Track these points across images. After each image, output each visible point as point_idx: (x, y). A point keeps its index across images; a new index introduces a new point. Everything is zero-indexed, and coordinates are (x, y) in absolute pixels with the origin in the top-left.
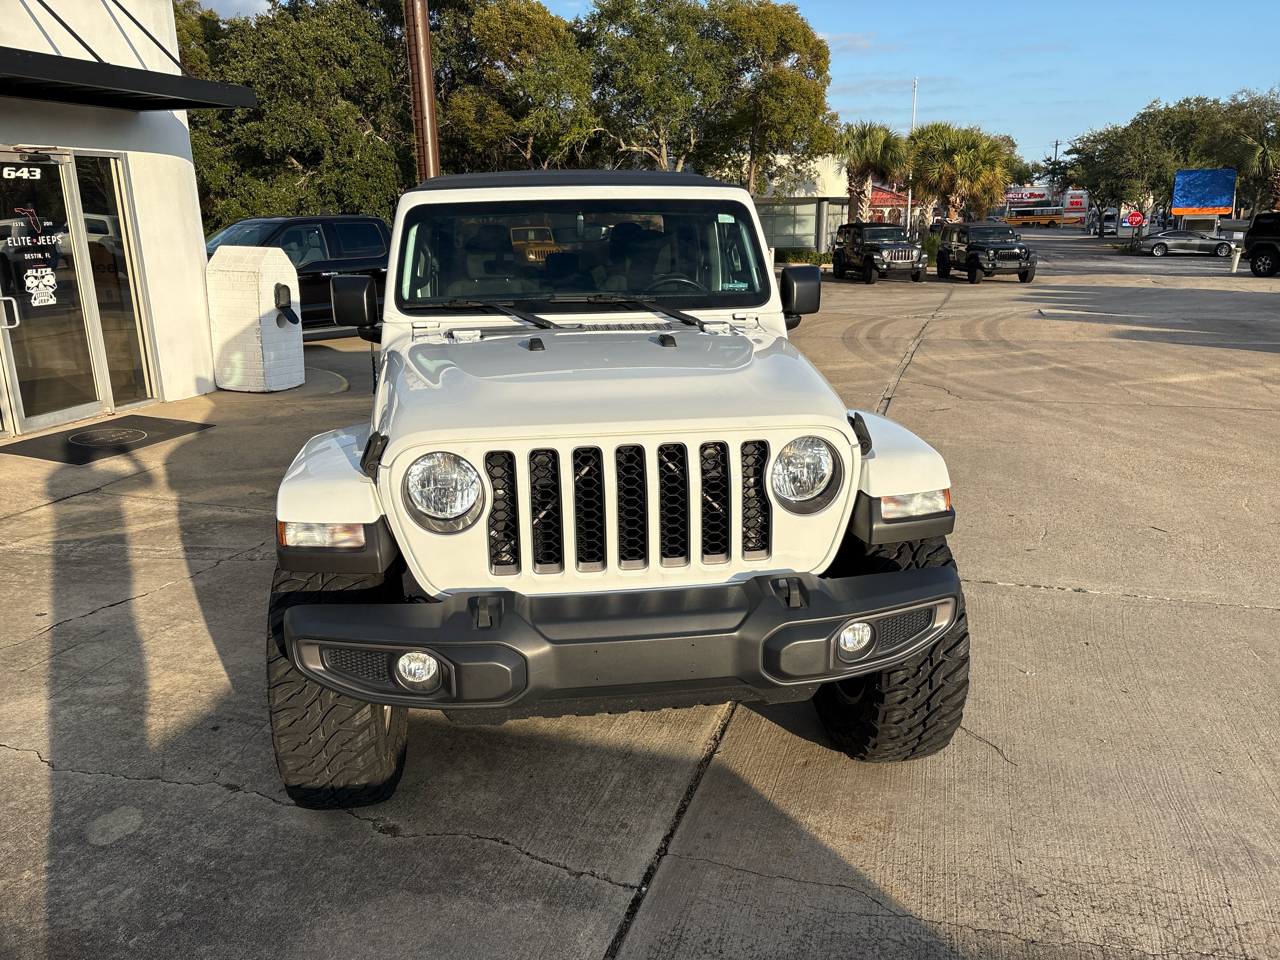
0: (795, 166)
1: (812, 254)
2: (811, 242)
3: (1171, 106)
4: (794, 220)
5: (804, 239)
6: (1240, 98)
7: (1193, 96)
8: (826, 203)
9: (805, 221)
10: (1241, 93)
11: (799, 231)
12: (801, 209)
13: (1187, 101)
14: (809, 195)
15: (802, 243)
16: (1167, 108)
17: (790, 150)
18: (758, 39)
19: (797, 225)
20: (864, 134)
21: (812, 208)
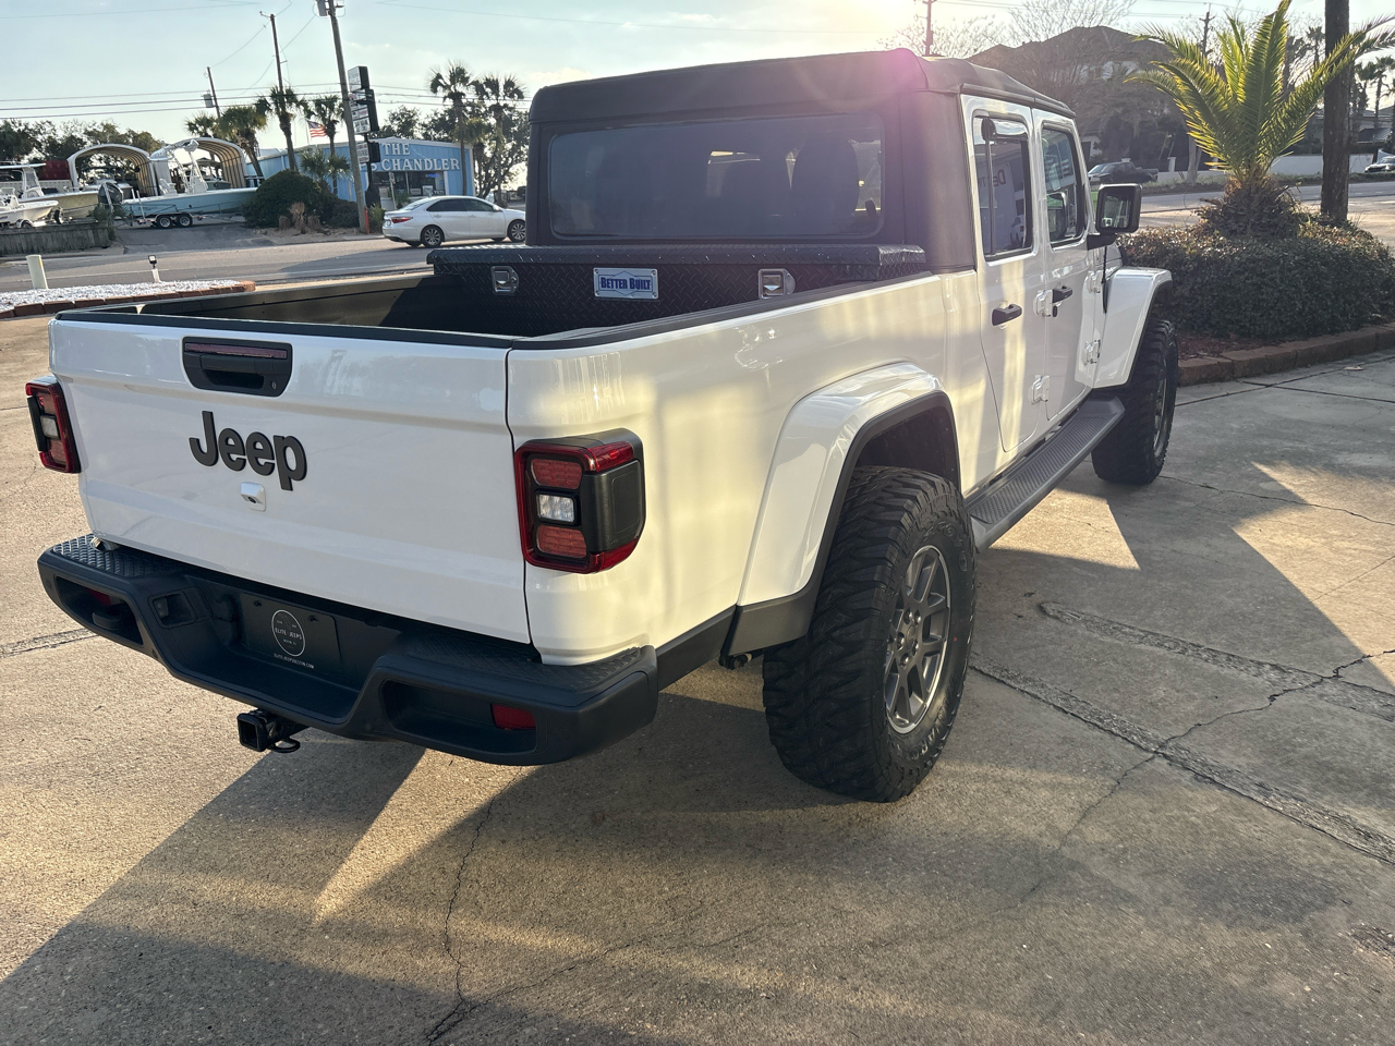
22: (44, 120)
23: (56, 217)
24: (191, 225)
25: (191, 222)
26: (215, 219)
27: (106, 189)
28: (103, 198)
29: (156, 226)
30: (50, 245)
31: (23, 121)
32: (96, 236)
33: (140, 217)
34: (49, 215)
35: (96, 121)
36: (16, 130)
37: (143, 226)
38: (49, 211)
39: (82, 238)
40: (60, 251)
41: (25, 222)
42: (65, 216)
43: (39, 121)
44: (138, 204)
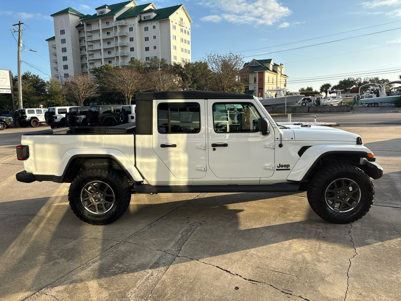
22: (359, 77)
23: (341, 104)
24: (378, 106)
25: (378, 105)
26: (386, 105)
27: (356, 96)
28: (355, 99)
29: (368, 106)
30: (335, 110)
31: (353, 78)
32: (347, 109)
33: (363, 104)
34: (340, 103)
35: (373, 77)
36: (351, 80)
37: (364, 106)
38: (340, 102)
39: (343, 109)
40: (337, 112)
41: (332, 105)
42: (344, 103)
43: (357, 78)
44: (364, 100)
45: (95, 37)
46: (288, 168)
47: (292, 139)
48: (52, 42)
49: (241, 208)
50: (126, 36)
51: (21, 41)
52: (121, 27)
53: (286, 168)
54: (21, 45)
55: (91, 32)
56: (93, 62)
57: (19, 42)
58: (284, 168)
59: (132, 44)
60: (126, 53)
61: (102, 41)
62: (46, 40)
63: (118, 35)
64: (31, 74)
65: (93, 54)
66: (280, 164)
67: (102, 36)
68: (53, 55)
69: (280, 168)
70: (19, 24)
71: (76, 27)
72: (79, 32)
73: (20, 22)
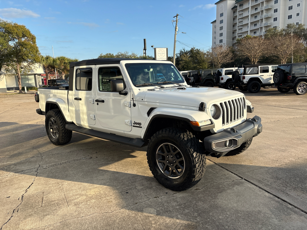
0: (29, 65)
1: (35, 88)
2: (34, 85)
3: (105, 55)
4: (28, 80)
5: (32, 84)
6: (119, 54)
7: (108, 53)
8: (36, 75)
9: (31, 79)
10: (119, 53)
11: (30, 82)
12: (30, 77)
13: (107, 54)
14: (32, 73)
15: (31, 85)
16: (104, 55)
17: (27, 61)
18: (17, 33)
19: (29, 81)
20: (47, 58)
21: (33, 76)
45: (245, 14)
46: (141, 126)
47: (142, 100)
48: (214, 24)
49: (136, 156)
50: (271, 9)
51: (177, 27)
52: (268, 1)
53: (139, 126)
54: (177, 30)
55: (242, 11)
56: (241, 34)
57: (176, 28)
58: (137, 125)
59: (275, 15)
60: (269, 23)
61: (250, 16)
62: (211, 23)
63: (264, 8)
64: (196, 48)
65: (242, 29)
66: (135, 122)
67: (251, 12)
68: (214, 32)
69: (135, 125)
70: (176, 16)
71: (232, 9)
72: (234, 12)
73: (177, 14)
